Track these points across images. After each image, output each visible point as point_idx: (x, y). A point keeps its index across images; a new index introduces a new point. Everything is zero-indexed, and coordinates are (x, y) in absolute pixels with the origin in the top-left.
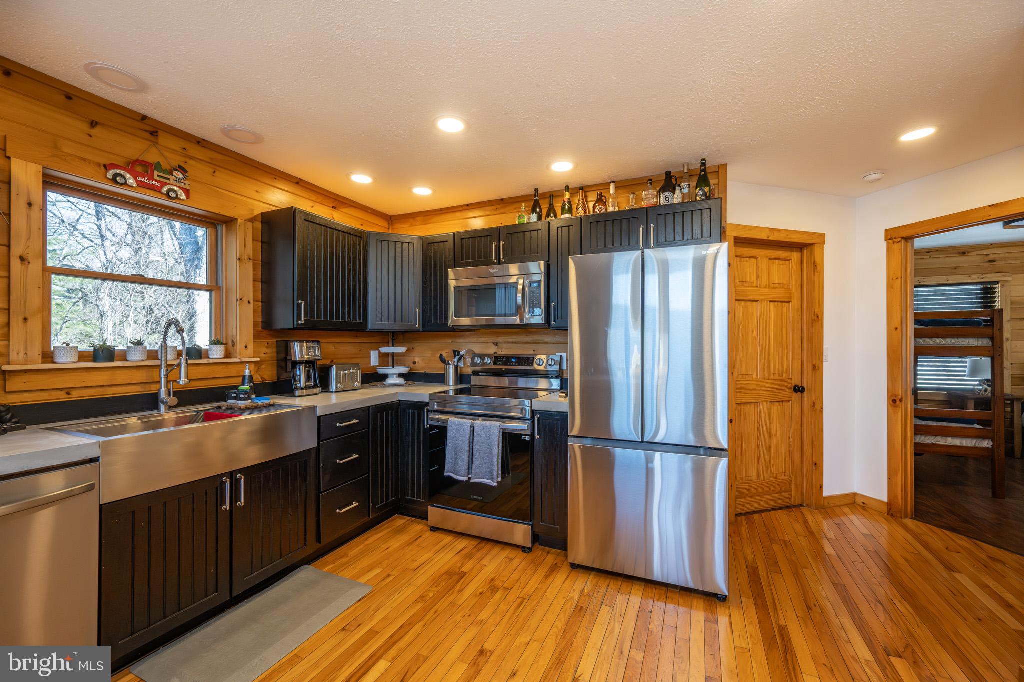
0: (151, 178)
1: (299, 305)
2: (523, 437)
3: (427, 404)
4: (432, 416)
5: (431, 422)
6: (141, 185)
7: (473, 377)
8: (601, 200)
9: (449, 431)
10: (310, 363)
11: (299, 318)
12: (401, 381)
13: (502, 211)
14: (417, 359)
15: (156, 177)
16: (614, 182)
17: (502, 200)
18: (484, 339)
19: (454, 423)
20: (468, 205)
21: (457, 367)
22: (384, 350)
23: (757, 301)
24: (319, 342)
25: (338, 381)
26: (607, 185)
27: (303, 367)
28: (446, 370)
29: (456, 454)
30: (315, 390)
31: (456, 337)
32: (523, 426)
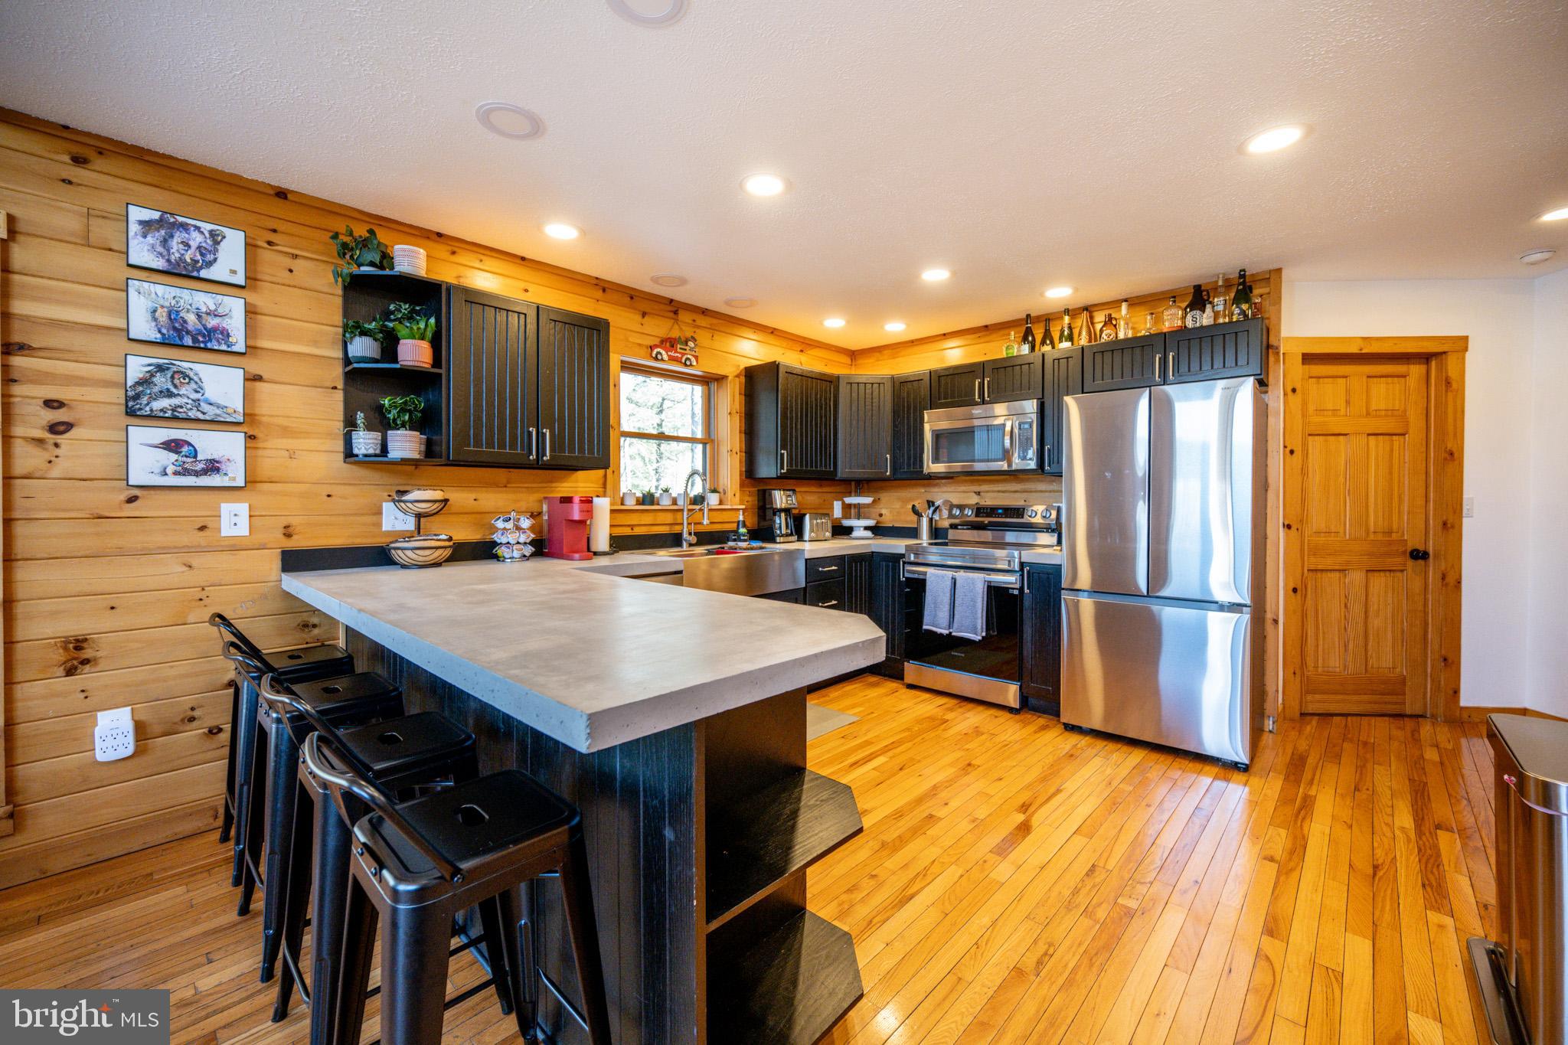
0: (676, 352)
1: (782, 455)
2: (1011, 591)
3: (902, 555)
4: (908, 568)
5: (907, 575)
6: (672, 359)
7: (951, 532)
8: (1109, 321)
9: (928, 583)
10: (787, 511)
11: (782, 468)
12: (869, 534)
13: (987, 339)
14: (883, 512)
15: (679, 350)
16: (1126, 300)
17: (986, 326)
18: (963, 488)
19: (933, 574)
20: (944, 335)
21: (931, 520)
22: (849, 500)
23: (1346, 435)
24: (794, 490)
25: (812, 531)
26: (1116, 303)
27: (783, 515)
28: (919, 522)
29: (935, 607)
30: (791, 538)
31: (929, 485)
32: (1011, 580)
